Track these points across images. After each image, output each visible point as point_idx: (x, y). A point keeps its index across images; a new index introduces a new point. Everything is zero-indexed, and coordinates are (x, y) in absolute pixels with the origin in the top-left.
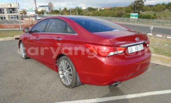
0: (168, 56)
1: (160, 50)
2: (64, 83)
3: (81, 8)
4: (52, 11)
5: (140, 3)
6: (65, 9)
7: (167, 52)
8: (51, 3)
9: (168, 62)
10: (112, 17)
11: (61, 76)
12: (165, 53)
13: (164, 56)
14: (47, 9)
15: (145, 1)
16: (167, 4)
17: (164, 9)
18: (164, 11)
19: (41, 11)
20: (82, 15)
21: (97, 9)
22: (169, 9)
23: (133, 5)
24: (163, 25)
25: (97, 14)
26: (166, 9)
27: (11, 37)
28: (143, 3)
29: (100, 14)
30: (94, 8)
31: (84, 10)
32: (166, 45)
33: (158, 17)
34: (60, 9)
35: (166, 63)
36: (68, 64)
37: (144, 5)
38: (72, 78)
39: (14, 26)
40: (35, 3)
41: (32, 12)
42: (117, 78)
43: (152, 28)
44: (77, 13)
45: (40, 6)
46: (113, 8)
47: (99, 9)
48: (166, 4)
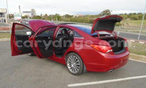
0: (137, 54)
1: (130, 50)
2: (72, 72)
3: (59, 15)
4: (34, 16)
5: (108, 12)
6: (46, 15)
7: (136, 52)
8: (33, 9)
9: (137, 58)
10: (86, 23)
11: (69, 67)
12: (135, 52)
13: (134, 54)
14: (30, 15)
15: (111, 11)
16: (129, 14)
17: (126, 18)
18: (126, 20)
19: (25, 16)
20: (61, 21)
21: (73, 16)
22: (130, 18)
23: (102, 14)
24: (126, 31)
25: (74, 21)
26: (128, 18)
27: (7, 38)
28: (110, 12)
29: (76, 20)
30: (70, 15)
31: (62, 16)
32: (134, 46)
33: (122, 24)
34: (41, 15)
35: (135, 59)
36: (76, 58)
37: (110, 14)
38: (79, 68)
39: (3, 28)
40: (20, 9)
41: (19, 17)
42: (112, 67)
43: (119, 33)
44: (57, 19)
45: (24, 12)
46: (86, 15)
47: (74, 16)
48: (127, 14)
